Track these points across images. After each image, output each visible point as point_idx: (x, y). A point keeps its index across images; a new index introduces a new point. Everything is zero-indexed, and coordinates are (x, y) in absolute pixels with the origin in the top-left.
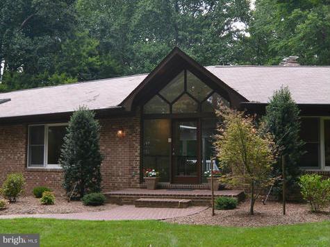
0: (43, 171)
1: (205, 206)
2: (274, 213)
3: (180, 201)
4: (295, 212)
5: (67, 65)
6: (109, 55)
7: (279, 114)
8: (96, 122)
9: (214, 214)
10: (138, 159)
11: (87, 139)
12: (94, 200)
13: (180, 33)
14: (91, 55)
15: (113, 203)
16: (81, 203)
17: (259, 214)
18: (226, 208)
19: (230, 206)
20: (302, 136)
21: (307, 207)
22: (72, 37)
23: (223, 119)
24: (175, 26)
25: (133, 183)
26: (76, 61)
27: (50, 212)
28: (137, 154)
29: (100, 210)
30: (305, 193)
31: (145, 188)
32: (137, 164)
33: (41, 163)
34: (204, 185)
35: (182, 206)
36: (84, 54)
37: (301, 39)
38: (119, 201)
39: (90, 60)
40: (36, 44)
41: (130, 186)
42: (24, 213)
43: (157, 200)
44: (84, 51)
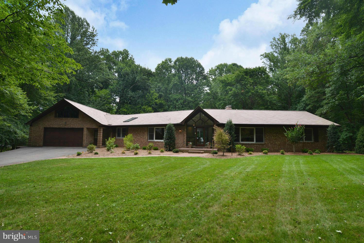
0: (154, 142)
1: (208, 153)
2: (229, 155)
3: (201, 151)
4: (235, 155)
5: (147, 103)
6: (162, 99)
7: (229, 127)
8: (174, 128)
9: (213, 155)
10: (186, 139)
11: (172, 133)
12: (176, 151)
13: (187, 91)
14: (156, 99)
15: (181, 152)
16: (172, 152)
17: (225, 155)
18: (215, 154)
19: (216, 153)
20: (235, 133)
21: (237, 153)
22: (150, 93)
23: (216, 130)
24: (185, 89)
25: (184, 146)
26: (151, 101)
27: (165, 154)
28: (185, 137)
29: (179, 154)
30: (237, 150)
31: (188, 147)
32: (185, 140)
33: (153, 139)
34: (206, 147)
35: (202, 153)
36: (154, 99)
37: (230, 96)
38: (183, 151)
39: (156, 101)
40: (136, 95)
41: (183, 147)
42: (157, 155)
43: (195, 151)
44: (154, 98)
